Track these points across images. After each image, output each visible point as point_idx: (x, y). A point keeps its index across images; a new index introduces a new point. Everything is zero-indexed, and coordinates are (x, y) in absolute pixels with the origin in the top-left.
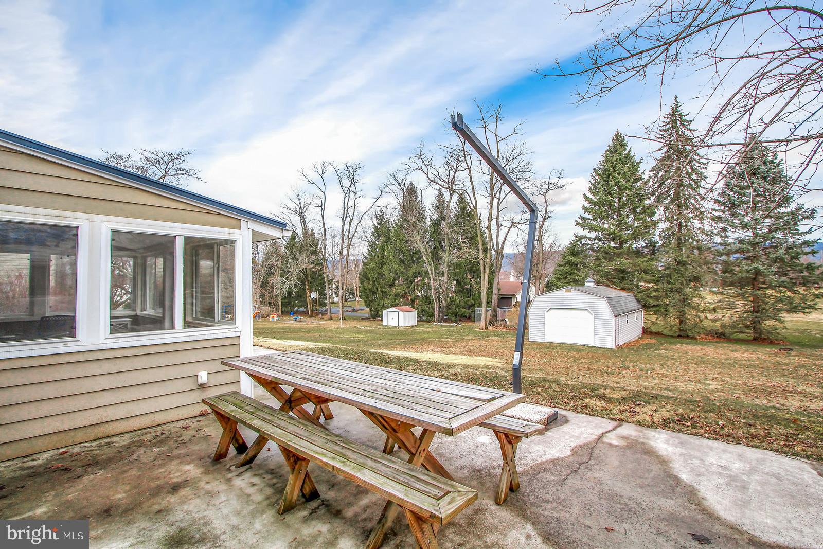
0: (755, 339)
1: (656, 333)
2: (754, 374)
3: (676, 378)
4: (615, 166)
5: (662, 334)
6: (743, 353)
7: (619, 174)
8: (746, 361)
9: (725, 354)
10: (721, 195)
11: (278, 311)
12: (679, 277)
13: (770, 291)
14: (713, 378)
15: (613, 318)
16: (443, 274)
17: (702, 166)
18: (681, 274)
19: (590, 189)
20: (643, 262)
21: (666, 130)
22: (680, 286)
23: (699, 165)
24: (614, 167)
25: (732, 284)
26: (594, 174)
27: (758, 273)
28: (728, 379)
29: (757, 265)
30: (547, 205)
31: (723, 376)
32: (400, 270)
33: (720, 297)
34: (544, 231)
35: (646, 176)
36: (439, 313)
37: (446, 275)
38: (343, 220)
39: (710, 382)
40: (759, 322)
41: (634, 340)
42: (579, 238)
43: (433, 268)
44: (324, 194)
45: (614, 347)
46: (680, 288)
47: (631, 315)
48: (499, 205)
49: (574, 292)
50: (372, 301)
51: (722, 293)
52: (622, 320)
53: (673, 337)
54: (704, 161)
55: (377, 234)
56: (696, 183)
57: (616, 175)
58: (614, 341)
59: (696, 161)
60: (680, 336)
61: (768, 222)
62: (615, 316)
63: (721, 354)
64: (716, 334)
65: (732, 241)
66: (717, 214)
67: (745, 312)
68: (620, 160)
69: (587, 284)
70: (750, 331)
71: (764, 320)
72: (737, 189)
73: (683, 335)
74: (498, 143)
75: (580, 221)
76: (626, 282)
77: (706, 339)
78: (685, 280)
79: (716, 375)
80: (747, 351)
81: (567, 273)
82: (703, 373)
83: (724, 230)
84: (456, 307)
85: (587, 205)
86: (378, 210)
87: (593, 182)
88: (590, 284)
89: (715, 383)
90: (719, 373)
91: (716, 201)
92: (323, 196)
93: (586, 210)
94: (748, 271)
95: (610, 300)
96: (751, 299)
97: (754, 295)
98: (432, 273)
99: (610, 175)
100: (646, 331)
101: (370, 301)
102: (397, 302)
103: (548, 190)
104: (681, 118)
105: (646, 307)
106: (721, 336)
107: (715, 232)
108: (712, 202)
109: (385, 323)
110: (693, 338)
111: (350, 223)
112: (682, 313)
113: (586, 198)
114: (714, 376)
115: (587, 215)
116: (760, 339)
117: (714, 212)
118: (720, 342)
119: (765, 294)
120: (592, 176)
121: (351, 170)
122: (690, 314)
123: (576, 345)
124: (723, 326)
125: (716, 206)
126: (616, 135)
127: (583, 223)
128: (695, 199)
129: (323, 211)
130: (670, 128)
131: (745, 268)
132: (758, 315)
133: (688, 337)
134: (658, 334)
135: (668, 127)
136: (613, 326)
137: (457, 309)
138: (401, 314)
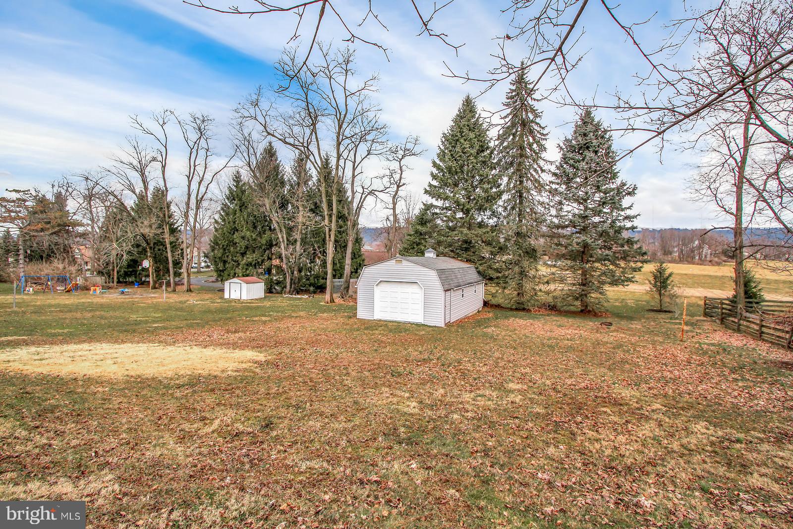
0: (582, 311)
1: (496, 306)
4: (463, 132)
5: (502, 307)
7: (465, 140)
10: (558, 168)
11: (113, 282)
12: (518, 249)
13: (596, 265)
15: (443, 293)
16: (296, 241)
17: (543, 137)
18: (519, 245)
19: (438, 155)
20: (484, 233)
21: (512, 98)
22: (518, 258)
23: (540, 136)
24: (461, 132)
25: (563, 256)
26: (443, 140)
27: (586, 246)
29: (586, 238)
30: (402, 172)
32: (252, 236)
33: (554, 270)
34: (399, 199)
35: (492, 144)
36: (291, 285)
37: (298, 243)
38: (189, 178)
40: (586, 295)
41: (471, 314)
42: (428, 207)
43: (285, 236)
44: (166, 147)
45: (443, 325)
46: (518, 260)
47: (466, 289)
48: (354, 169)
49: (405, 263)
50: (223, 271)
51: (555, 266)
52: (456, 295)
53: (511, 309)
54: (545, 132)
55: (232, 197)
56: (536, 153)
57: (462, 141)
58: (443, 318)
59: (538, 132)
60: (517, 309)
61: (597, 197)
62: (446, 291)
64: (549, 307)
65: (566, 213)
66: (554, 186)
67: (574, 285)
68: (468, 126)
69: (427, 255)
70: (578, 303)
71: (590, 293)
72: (571, 162)
73: (521, 308)
74: (346, 97)
75: (428, 189)
76: (469, 253)
77: (539, 311)
78: (523, 252)
81: (414, 243)
83: (560, 203)
84: (314, 278)
85: (435, 171)
86: (234, 170)
87: (443, 148)
88: (430, 254)
91: (555, 174)
92: (163, 150)
93: (434, 177)
94: (578, 244)
95: (441, 272)
96: (580, 272)
97: (582, 268)
98: (283, 241)
99: (457, 140)
100: (486, 304)
101: (221, 271)
102: (248, 272)
103: (403, 157)
104: (526, 86)
105: (487, 278)
106: (553, 308)
107: (551, 204)
108: (551, 175)
109: (226, 296)
110: (529, 311)
111: (200, 183)
112: (520, 286)
113: (435, 165)
115: (435, 183)
116: (586, 312)
117: (551, 185)
118: (552, 315)
119: (592, 268)
120: (442, 142)
121: (198, 122)
122: (528, 286)
123: (405, 323)
124: (555, 298)
125: (553, 179)
126: (467, 100)
127: (431, 191)
128: (535, 170)
129: (164, 167)
130: (515, 95)
131: (575, 240)
132: (585, 288)
133: (524, 309)
134: (498, 306)
135: (514, 94)
136: (443, 302)
137: (316, 280)
138: (244, 285)
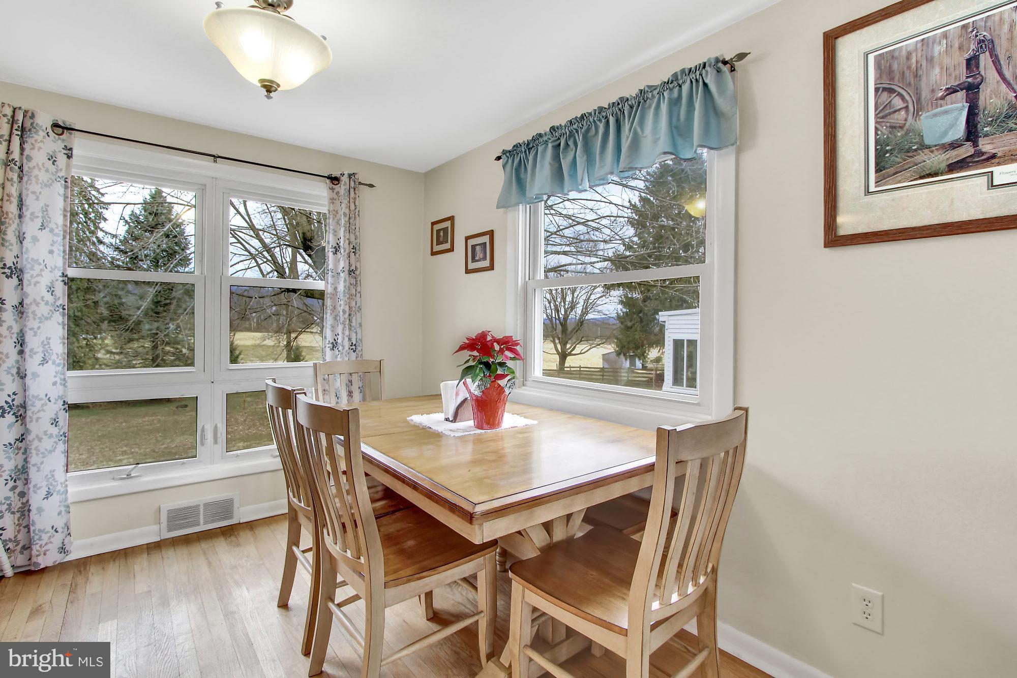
2: (159, 439)
3: (84, 462)
6: (144, 417)
8: (148, 425)
9: (125, 422)
14: (123, 451)
28: (137, 450)
31: (131, 448)
39: (121, 457)
63: (122, 423)
79: (125, 448)
80: (146, 415)
82: (110, 449)
89: (126, 457)
90: (126, 446)
114: (122, 450)
